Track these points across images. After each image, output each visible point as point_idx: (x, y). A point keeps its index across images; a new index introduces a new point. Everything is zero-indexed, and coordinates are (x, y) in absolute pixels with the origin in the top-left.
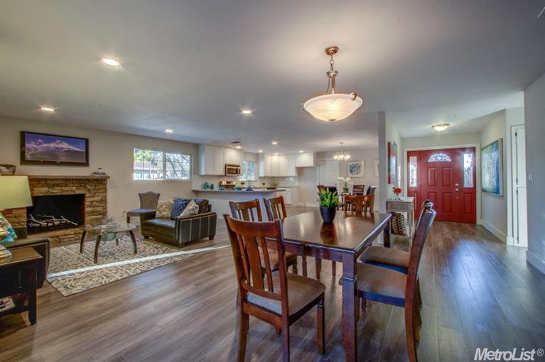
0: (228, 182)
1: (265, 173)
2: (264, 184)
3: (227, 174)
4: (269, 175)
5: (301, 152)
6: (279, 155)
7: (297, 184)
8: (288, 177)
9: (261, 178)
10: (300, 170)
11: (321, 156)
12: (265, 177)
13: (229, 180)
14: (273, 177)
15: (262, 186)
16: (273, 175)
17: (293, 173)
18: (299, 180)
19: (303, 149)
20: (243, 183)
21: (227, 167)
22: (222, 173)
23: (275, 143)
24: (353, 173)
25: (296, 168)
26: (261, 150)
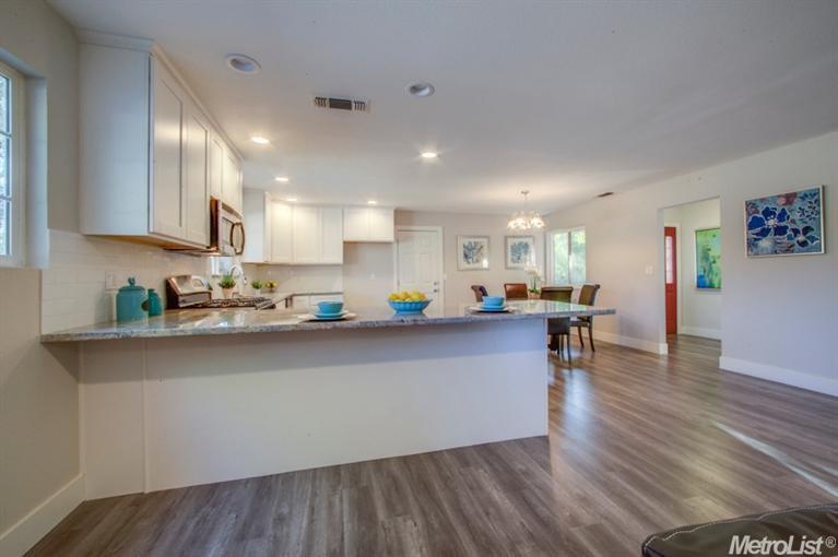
1: (267, 250)
17: (336, 255)
18: (346, 274)
21: (222, 212)
23: (429, 155)
24: (470, 260)
25: (345, 243)
26: (283, 176)
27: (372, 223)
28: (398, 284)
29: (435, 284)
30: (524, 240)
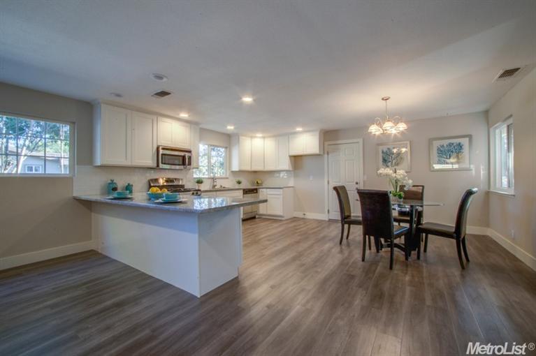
0: (168, 180)
1: (240, 164)
2: (239, 183)
3: (161, 166)
4: (248, 168)
5: (299, 129)
6: (264, 138)
7: (291, 183)
8: (279, 172)
9: (234, 173)
10: (297, 160)
11: (330, 136)
12: (241, 172)
13: (171, 175)
14: (255, 172)
15: (237, 186)
16: (254, 168)
17: (286, 165)
18: (296, 176)
19: (303, 125)
20: (200, 182)
21: (161, 152)
22: (150, 162)
23: (248, 99)
24: (389, 164)
25: (290, 157)
26: (231, 126)
27: (306, 142)
28: (328, 183)
29: (357, 183)
30: (456, 141)
